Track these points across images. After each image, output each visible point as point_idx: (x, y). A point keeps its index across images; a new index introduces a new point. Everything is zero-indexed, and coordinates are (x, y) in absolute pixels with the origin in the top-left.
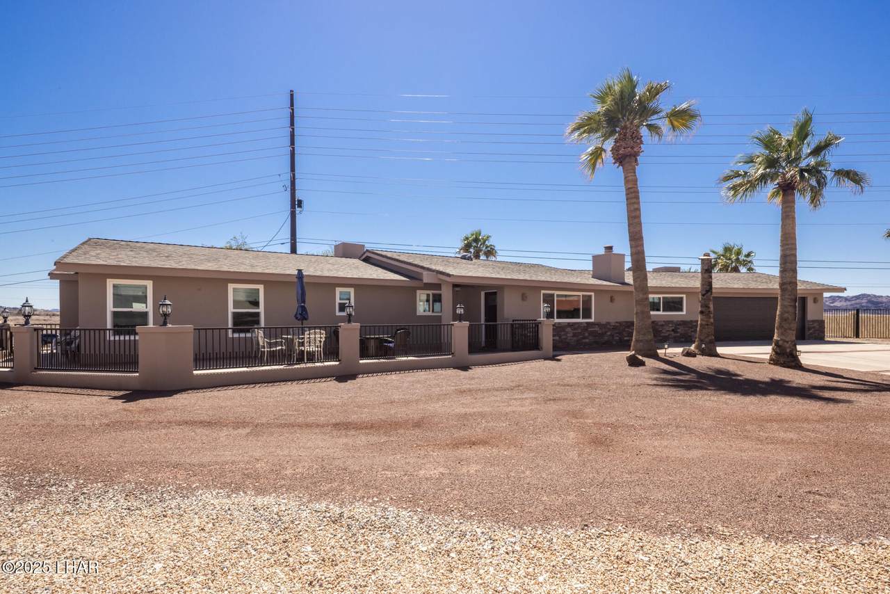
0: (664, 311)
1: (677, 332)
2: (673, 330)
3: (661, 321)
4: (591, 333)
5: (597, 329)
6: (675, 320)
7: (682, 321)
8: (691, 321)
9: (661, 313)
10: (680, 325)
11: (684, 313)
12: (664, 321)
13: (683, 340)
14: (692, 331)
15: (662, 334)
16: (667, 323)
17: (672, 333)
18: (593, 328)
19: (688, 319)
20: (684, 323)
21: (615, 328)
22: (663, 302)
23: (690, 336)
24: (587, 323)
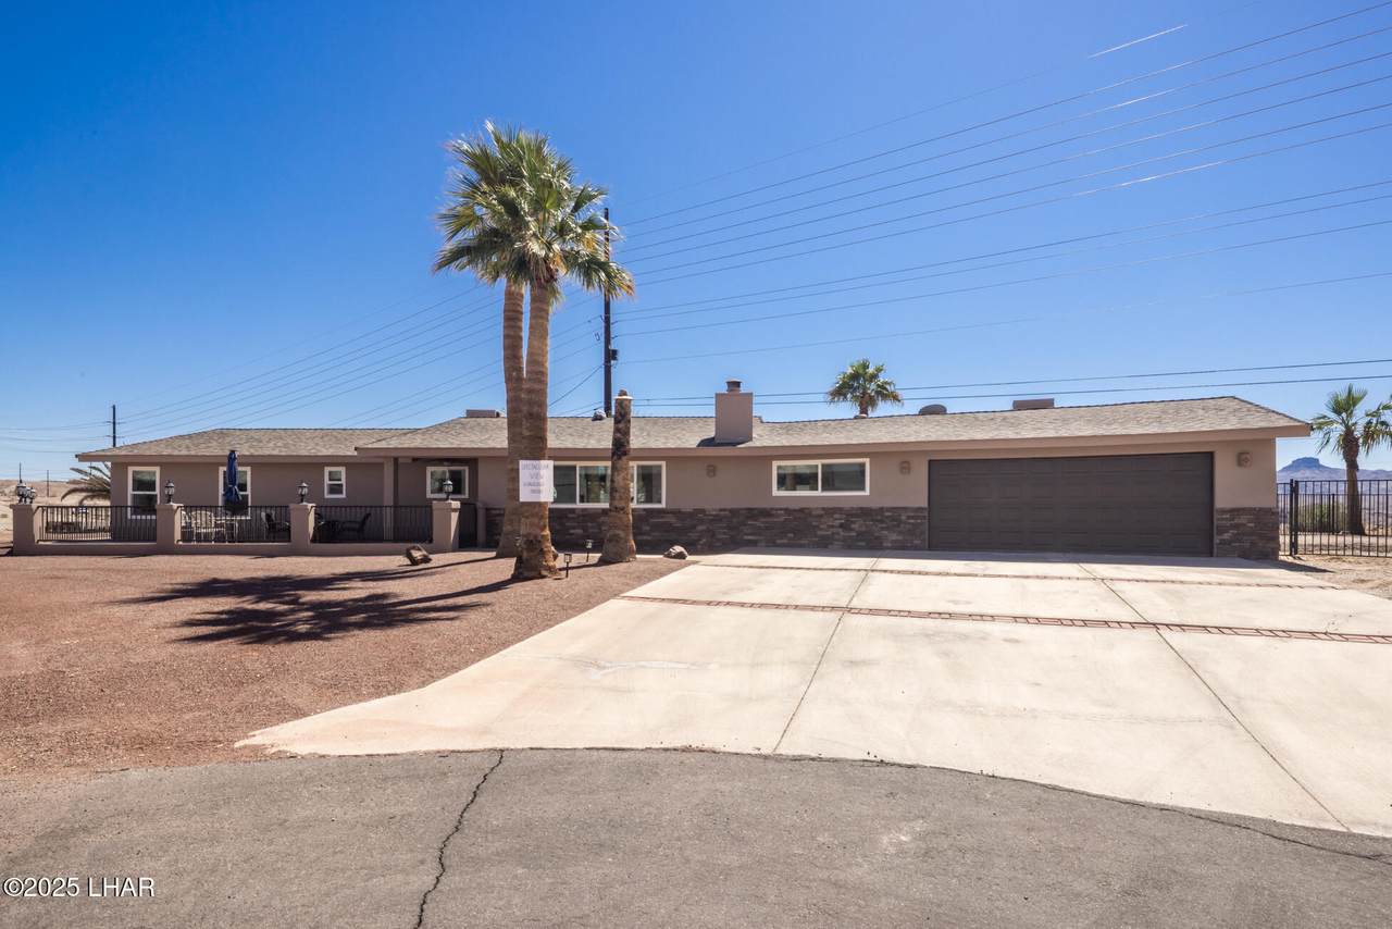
0: (824, 489)
1: (852, 530)
2: (841, 526)
3: (817, 508)
4: (656, 527)
5: (671, 519)
6: (846, 505)
7: (861, 509)
8: (882, 509)
9: (819, 493)
10: (857, 516)
11: (867, 492)
12: (823, 509)
13: (863, 544)
14: (883, 529)
15: (819, 533)
16: (830, 512)
17: (840, 530)
18: (658, 518)
19: (875, 505)
20: (864, 513)
21: (717, 519)
22: (823, 473)
23: (877, 538)
24: (645, 510)
